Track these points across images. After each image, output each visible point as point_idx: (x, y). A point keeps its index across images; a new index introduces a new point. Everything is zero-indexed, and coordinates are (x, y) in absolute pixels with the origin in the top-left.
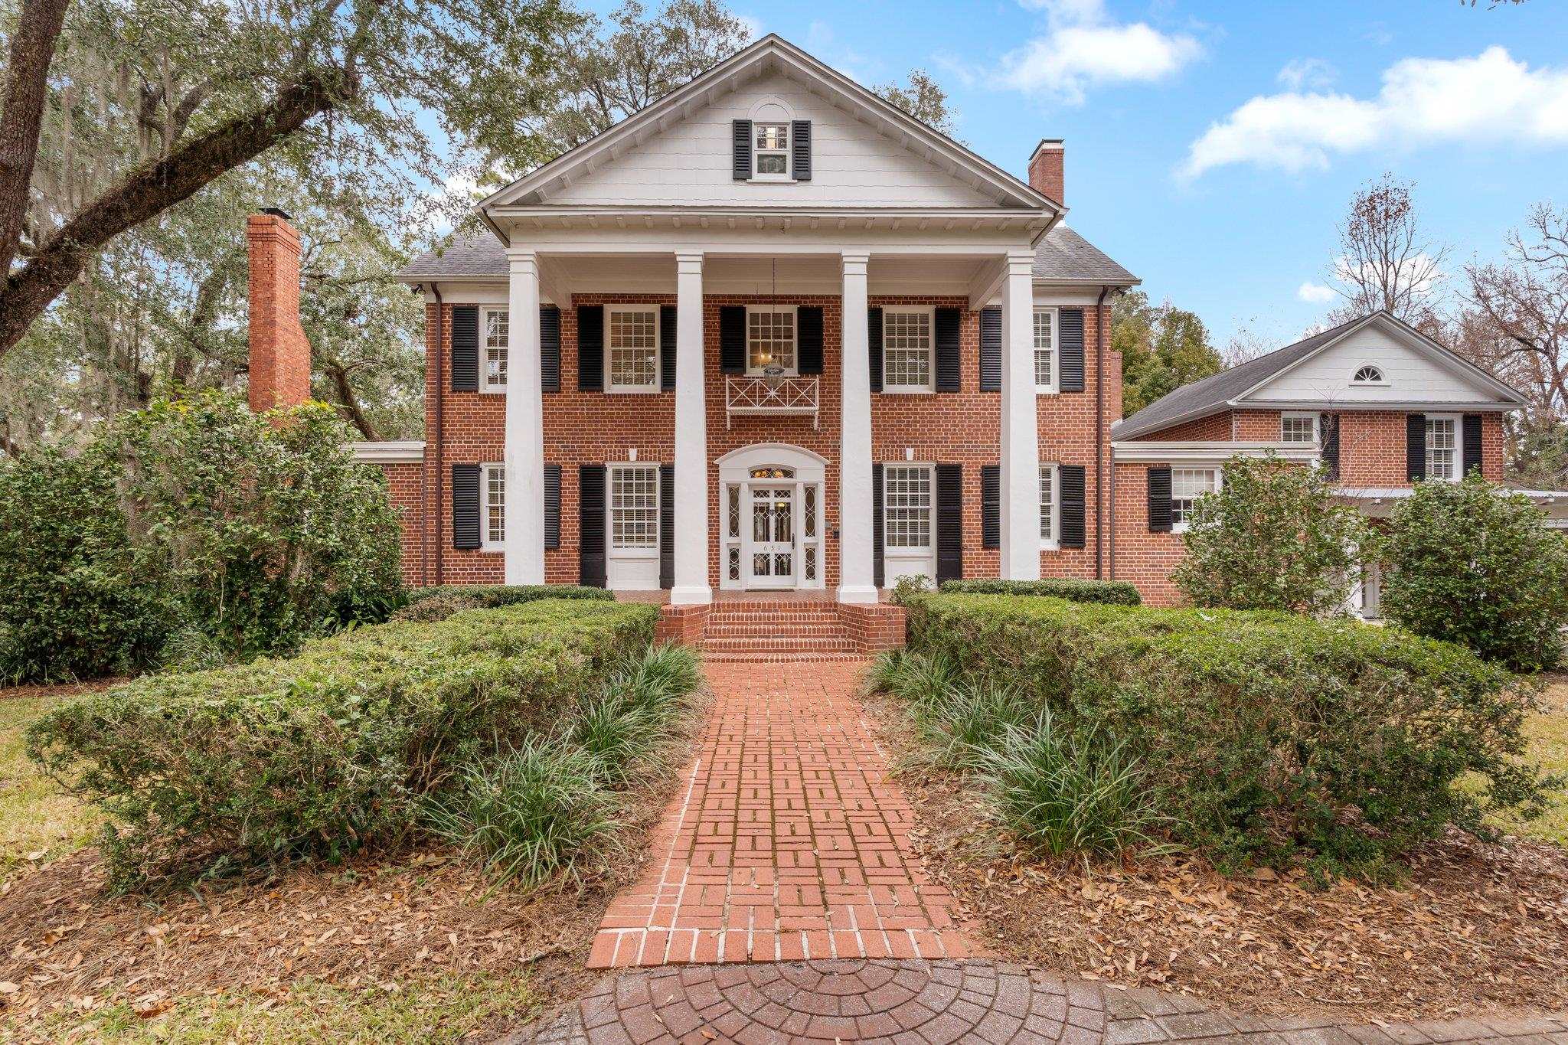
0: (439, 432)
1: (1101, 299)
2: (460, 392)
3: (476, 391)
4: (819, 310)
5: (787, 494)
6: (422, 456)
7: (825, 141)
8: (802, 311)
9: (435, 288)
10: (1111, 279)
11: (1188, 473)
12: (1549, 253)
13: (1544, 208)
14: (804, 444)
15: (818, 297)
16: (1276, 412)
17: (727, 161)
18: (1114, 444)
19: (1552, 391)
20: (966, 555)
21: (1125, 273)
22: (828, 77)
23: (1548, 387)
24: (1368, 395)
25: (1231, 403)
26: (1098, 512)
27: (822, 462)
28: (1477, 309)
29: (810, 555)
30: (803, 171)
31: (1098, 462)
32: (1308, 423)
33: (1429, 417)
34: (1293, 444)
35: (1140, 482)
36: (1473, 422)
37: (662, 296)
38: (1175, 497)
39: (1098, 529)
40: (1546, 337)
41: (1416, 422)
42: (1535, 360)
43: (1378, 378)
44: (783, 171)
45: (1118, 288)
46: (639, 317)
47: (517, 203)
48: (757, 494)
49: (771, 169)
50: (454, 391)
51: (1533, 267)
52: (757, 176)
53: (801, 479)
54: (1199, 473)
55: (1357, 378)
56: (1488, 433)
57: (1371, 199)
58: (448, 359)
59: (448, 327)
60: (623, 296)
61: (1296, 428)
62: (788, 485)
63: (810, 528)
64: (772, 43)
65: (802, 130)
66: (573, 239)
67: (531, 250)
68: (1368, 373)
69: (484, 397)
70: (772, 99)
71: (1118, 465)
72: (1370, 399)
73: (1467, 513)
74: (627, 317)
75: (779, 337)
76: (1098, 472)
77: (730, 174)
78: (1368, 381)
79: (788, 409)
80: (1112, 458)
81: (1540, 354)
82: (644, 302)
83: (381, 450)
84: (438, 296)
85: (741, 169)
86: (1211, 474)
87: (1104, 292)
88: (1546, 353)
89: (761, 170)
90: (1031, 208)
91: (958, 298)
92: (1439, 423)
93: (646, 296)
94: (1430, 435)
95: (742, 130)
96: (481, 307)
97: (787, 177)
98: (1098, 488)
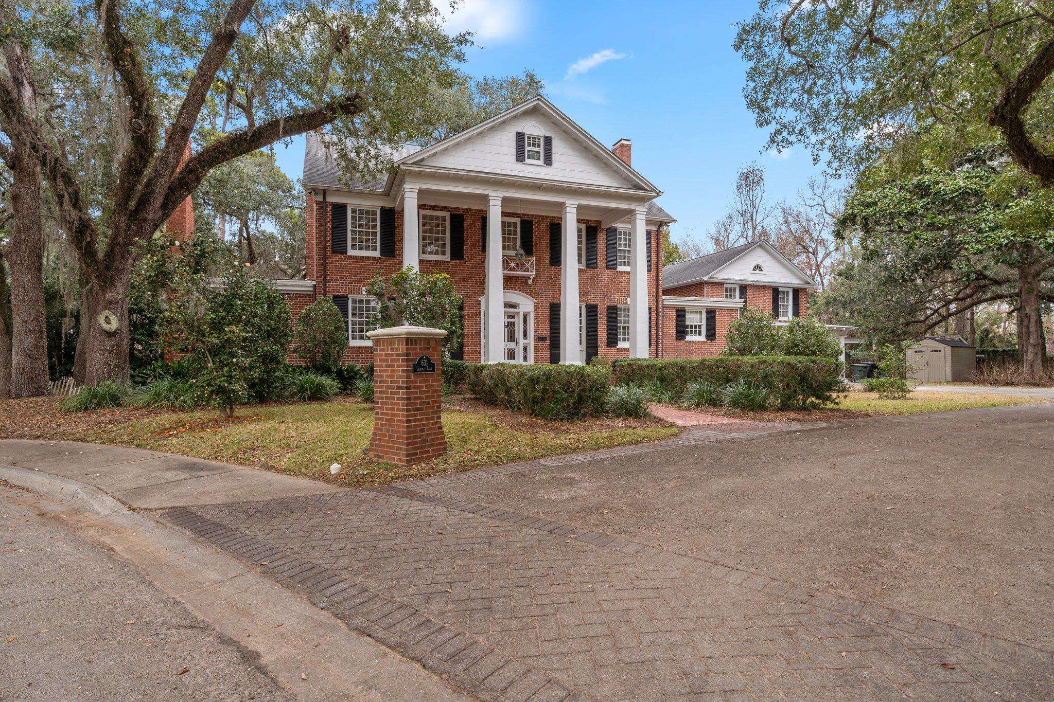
0: (324, 275)
1: (659, 228)
2: (336, 253)
3: (346, 253)
4: (531, 222)
5: (513, 317)
6: (312, 289)
7: (558, 147)
8: (522, 222)
9: (324, 193)
10: (664, 219)
11: (692, 312)
12: (815, 203)
13: (813, 179)
14: (523, 291)
15: (531, 215)
16: (722, 284)
17: (513, 151)
18: (664, 297)
19: (815, 273)
20: (599, 349)
21: (668, 216)
22: (564, 119)
23: (813, 272)
24: (758, 278)
25: (705, 279)
26: (657, 330)
27: (532, 301)
28: (784, 228)
29: (525, 349)
30: (548, 161)
31: (657, 306)
32: (735, 289)
33: (780, 289)
34: (728, 300)
35: (673, 315)
36: (796, 292)
37: (451, 208)
38: (687, 323)
39: (657, 338)
40: (813, 246)
41: (776, 291)
42: (808, 257)
43: (761, 270)
44: (539, 159)
45: (666, 223)
46: (437, 218)
47: (413, 163)
48: (509, 317)
49: (533, 158)
50: (333, 253)
51: (808, 209)
52: (528, 161)
53: (522, 310)
54: (696, 312)
55: (754, 270)
56: (802, 298)
57: (747, 173)
58: (329, 234)
59: (329, 215)
60: (430, 206)
61: (729, 292)
62: (513, 312)
63: (525, 336)
64: (539, 99)
65: (548, 141)
66: (439, 183)
67: (417, 186)
68: (758, 268)
69: (351, 257)
70: (535, 123)
71: (665, 307)
72: (759, 280)
73: (807, 331)
74: (431, 217)
75: (510, 234)
76: (657, 310)
77: (514, 158)
78: (758, 271)
79: (520, 273)
80: (663, 304)
81: (811, 255)
82: (441, 210)
83: (285, 285)
84: (324, 197)
85: (520, 157)
86: (701, 313)
87: (661, 224)
88: (814, 254)
89: (529, 158)
90: (647, 190)
91: (597, 221)
92: (784, 292)
93: (442, 207)
94: (781, 297)
95: (520, 136)
96: (348, 206)
97: (541, 162)
98: (657, 318)
